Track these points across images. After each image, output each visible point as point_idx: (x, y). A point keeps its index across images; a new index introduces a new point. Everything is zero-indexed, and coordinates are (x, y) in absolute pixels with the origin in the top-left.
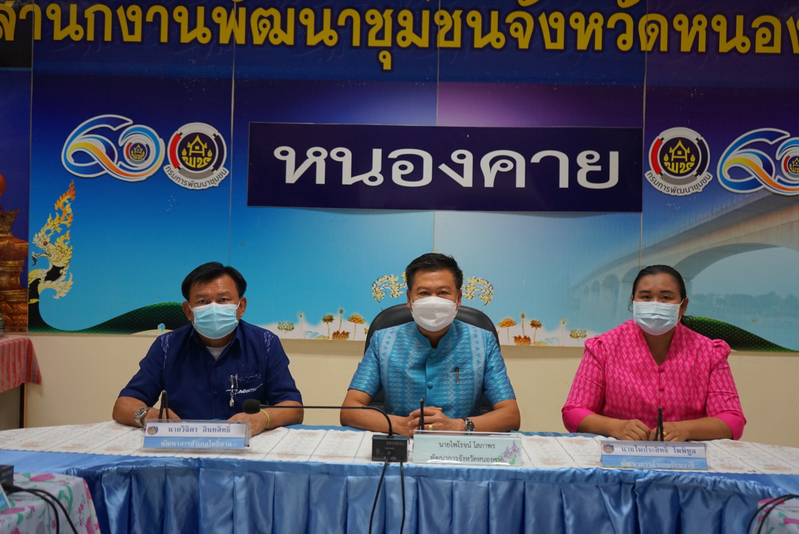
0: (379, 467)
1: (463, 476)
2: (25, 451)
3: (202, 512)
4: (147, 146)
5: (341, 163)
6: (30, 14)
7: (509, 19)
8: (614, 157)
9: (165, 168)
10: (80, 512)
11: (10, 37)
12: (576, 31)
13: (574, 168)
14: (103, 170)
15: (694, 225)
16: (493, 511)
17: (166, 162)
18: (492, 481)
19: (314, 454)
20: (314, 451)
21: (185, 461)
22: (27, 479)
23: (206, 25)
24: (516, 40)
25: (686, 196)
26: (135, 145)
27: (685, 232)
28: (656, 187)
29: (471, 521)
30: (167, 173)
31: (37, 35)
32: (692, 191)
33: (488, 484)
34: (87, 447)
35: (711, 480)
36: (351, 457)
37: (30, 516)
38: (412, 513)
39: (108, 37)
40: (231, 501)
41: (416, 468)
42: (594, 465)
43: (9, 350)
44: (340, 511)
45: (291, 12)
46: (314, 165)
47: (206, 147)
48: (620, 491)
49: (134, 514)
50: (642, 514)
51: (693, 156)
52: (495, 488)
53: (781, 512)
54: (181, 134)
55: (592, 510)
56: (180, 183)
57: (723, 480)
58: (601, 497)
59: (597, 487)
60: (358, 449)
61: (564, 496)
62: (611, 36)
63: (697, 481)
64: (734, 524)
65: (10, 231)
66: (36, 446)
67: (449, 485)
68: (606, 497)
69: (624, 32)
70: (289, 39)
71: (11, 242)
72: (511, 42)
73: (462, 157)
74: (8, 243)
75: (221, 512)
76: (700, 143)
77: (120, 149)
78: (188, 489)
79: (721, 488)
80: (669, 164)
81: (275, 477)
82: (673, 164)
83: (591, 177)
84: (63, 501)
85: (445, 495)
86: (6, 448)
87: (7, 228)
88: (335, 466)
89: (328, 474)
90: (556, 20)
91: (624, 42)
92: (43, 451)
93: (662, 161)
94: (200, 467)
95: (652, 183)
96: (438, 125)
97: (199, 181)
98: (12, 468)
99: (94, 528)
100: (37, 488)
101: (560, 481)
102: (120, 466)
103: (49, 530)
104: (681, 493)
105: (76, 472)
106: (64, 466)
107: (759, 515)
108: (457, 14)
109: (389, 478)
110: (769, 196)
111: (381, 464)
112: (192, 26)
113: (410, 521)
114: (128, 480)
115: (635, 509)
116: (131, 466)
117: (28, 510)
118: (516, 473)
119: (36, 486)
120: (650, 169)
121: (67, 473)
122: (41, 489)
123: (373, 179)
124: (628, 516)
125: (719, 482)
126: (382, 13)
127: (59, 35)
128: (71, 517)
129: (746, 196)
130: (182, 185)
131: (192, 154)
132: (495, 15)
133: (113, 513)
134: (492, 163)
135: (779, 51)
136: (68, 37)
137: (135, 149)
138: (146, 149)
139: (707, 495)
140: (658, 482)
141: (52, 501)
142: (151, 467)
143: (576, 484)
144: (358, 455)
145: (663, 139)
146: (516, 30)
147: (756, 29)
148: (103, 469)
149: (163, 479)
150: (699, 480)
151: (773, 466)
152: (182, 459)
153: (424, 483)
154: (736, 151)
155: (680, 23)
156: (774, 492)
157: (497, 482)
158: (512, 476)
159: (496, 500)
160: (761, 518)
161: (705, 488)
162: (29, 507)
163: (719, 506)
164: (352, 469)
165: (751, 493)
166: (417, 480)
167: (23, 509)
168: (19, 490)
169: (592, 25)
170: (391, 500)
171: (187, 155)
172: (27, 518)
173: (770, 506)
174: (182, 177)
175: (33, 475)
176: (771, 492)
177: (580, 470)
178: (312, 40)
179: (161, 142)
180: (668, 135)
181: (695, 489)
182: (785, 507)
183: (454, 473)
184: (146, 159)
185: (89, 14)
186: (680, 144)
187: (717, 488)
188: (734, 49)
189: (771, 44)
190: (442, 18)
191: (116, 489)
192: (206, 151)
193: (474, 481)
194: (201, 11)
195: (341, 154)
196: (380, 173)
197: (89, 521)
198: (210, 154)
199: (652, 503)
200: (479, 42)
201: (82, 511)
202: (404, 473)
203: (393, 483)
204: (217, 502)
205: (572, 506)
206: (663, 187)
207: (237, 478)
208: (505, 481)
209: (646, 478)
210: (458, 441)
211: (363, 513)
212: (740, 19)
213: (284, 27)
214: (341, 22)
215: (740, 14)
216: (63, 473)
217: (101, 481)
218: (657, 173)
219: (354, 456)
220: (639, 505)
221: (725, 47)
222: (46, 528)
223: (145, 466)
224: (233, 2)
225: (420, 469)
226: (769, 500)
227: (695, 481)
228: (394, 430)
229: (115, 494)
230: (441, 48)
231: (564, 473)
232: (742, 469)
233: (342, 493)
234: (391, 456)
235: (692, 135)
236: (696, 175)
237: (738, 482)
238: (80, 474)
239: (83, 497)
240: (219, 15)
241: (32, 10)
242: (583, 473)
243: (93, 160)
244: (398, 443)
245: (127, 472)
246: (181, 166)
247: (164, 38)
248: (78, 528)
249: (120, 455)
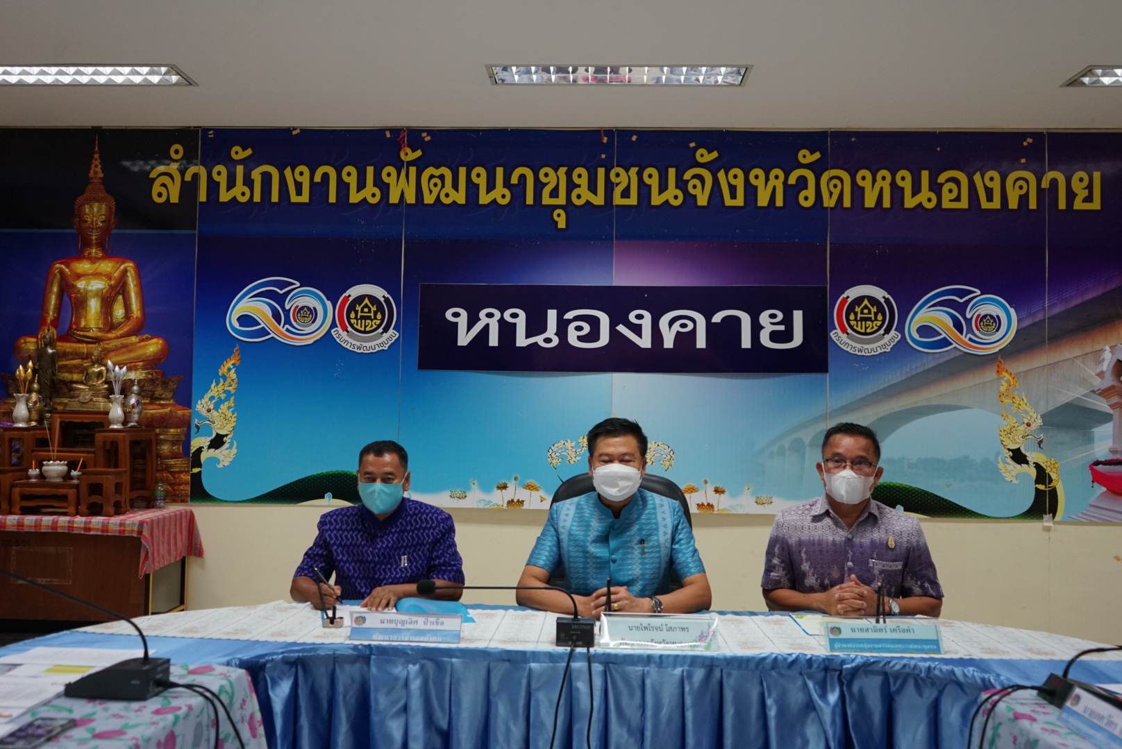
0: (564, 653)
1: (655, 663)
2: (183, 638)
3: (373, 704)
4: (315, 308)
5: (515, 324)
6: (196, 176)
7: (687, 176)
8: (798, 316)
9: (332, 331)
10: (242, 708)
11: (175, 199)
12: (756, 188)
13: (756, 328)
14: (269, 334)
15: (882, 387)
16: (688, 701)
17: (333, 325)
18: (686, 668)
19: (494, 638)
20: (493, 636)
21: (355, 648)
22: (185, 672)
23: (374, 185)
24: (695, 197)
25: (873, 355)
26: (303, 308)
27: (874, 393)
28: (842, 346)
29: (664, 712)
30: (335, 336)
31: (203, 197)
32: (879, 351)
33: (683, 671)
34: (250, 633)
35: (924, 666)
36: (533, 642)
37: (187, 716)
38: (600, 704)
39: (275, 198)
40: (404, 692)
41: (604, 654)
42: (796, 649)
43: (170, 522)
44: (522, 702)
45: (462, 171)
46: (487, 326)
47: (375, 309)
48: (825, 678)
49: (300, 707)
50: (850, 704)
51: (880, 314)
52: (690, 675)
53: (1008, 705)
54: (349, 296)
55: (796, 698)
56: (348, 347)
57: (938, 667)
58: (805, 685)
59: (801, 674)
60: (541, 632)
61: (765, 684)
62: (792, 192)
63: (909, 667)
64: (952, 715)
65: (172, 398)
66: (196, 632)
67: (640, 673)
68: (810, 684)
69: (806, 188)
70: (460, 198)
71: (173, 409)
72: (690, 199)
73: (640, 317)
74: (170, 410)
75: (394, 703)
76: (887, 301)
77: (287, 312)
78: (357, 678)
79: (936, 676)
80: (855, 322)
81: (452, 664)
82: (859, 323)
83: (774, 336)
84: (224, 698)
85: (636, 684)
86: (164, 635)
87: (169, 395)
88: (517, 652)
89: (509, 661)
90: (735, 177)
91: (806, 198)
92: (202, 638)
93: (848, 320)
94: (371, 654)
95: (838, 343)
96: (614, 285)
97: (368, 344)
98: (168, 661)
99: (257, 724)
100: (195, 683)
101: (761, 667)
102: (286, 655)
103: (208, 730)
104: (891, 681)
105: (238, 663)
106: (225, 656)
107: (983, 707)
108: (634, 171)
109: (576, 665)
110: (960, 356)
111: (566, 650)
112: (361, 185)
113: (599, 712)
114: (293, 670)
115: (842, 697)
116: (297, 654)
117: (184, 709)
118: (712, 659)
119: (194, 680)
120: (836, 329)
121: (228, 664)
122: (199, 684)
123: (548, 340)
124: (835, 706)
125: (934, 669)
126: (556, 171)
127: (225, 196)
128: (231, 714)
129: (937, 356)
130: (351, 349)
131: (361, 316)
132: (672, 172)
133: (278, 706)
134: (671, 323)
135: (966, 206)
136: (235, 198)
137: (302, 312)
138: (313, 312)
139: (920, 682)
140: (866, 668)
141: (211, 698)
142: (318, 655)
143: (777, 671)
144: (540, 640)
145: (848, 297)
146: (695, 187)
147: (942, 185)
148: (267, 658)
149: (331, 667)
150: (912, 666)
151: (989, 649)
152: (352, 646)
153: (613, 671)
154: (924, 309)
155: (864, 178)
156: (996, 680)
157: (692, 668)
158: (708, 663)
159: (691, 689)
160: (986, 712)
161: (918, 675)
162: (186, 706)
163: (935, 694)
164: (535, 656)
165: (970, 681)
166: (605, 667)
167: (179, 708)
168: (176, 685)
169: (772, 182)
170: (577, 689)
171: (356, 318)
172: (184, 718)
173: (996, 698)
174: (350, 340)
175: (191, 667)
176: (992, 681)
177: (782, 656)
178: (484, 199)
179: (329, 304)
180: (853, 293)
181: (907, 676)
182: (1012, 699)
183: (645, 659)
184: (313, 322)
185: (256, 175)
186: (866, 302)
187: (931, 675)
188: (920, 205)
189: (958, 199)
190: (618, 175)
191: (281, 679)
192: (375, 313)
193: (667, 668)
194: (370, 170)
195: (514, 316)
196: (555, 334)
197: (252, 717)
198: (379, 316)
199: (861, 692)
200: (656, 200)
201: (244, 707)
202: (592, 660)
203: (579, 671)
204: (389, 693)
205: (774, 695)
206: (850, 347)
207: (411, 666)
208: (701, 667)
209: (854, 664)
210: (649, 624)
211: (547, 703)
212: (925, 175)
213: (455, 186)
214: (514, 180)
215: (925, 169)
216: (223, 664)
217: (264, 671)
218: (843, 333)
219: (536, 640)
220: (846, 693)
221: (910, 202)
222: (205, 728)
223: (312, 654)
224: (403, 161)
225: (609, 655)
226: (994, 691)
227: (907, 667)
228: (579, 613)
229: (279, 685)
230: (617, 206)
231: (764, 659)
232: (956, 652)
233: (524, 682)
234: (577, 640)
235: (879, 293)
236: (884, 335)
237: (956, 669)
238: (243, 664)
239: (245, 690)
240: (389, 175)
241: (197, 171)
242: (785, 659)
243: (260, 324)
244: (584, 627)
245: (292, 660)
246: (350, 329)
247: (332, 198)
248: (239, 726)
249: (285, 642)
